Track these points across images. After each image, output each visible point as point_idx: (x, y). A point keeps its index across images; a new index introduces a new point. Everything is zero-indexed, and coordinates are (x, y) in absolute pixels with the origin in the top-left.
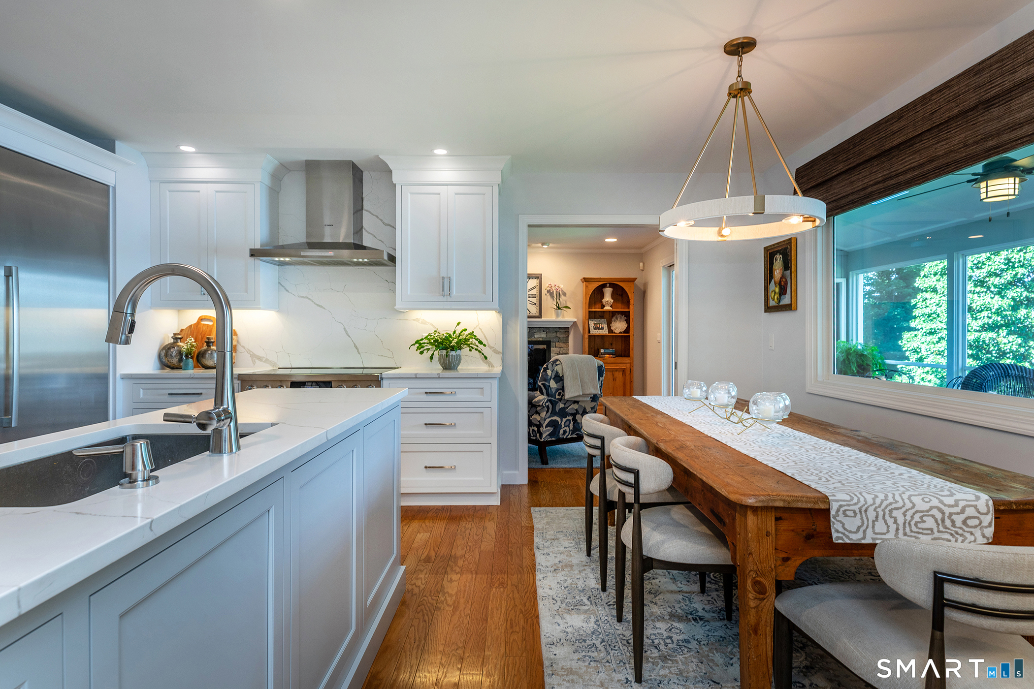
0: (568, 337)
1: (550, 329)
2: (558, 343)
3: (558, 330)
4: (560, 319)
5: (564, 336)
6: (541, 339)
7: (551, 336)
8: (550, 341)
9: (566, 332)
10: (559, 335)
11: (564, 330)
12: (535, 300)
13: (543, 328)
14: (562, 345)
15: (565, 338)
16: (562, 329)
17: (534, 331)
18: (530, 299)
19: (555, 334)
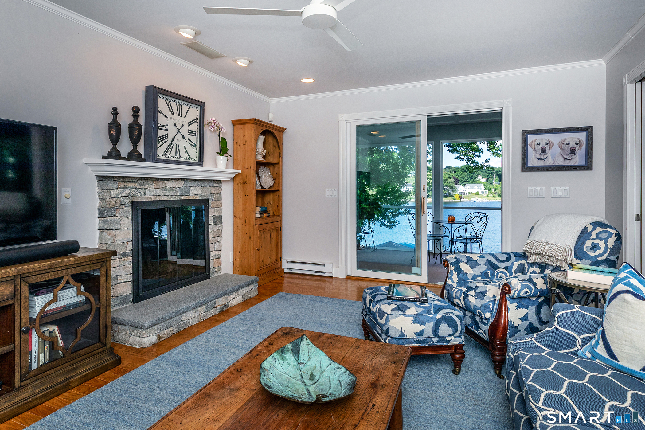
8: (209, 200)
12: (195, 140)
18: (190, 138)
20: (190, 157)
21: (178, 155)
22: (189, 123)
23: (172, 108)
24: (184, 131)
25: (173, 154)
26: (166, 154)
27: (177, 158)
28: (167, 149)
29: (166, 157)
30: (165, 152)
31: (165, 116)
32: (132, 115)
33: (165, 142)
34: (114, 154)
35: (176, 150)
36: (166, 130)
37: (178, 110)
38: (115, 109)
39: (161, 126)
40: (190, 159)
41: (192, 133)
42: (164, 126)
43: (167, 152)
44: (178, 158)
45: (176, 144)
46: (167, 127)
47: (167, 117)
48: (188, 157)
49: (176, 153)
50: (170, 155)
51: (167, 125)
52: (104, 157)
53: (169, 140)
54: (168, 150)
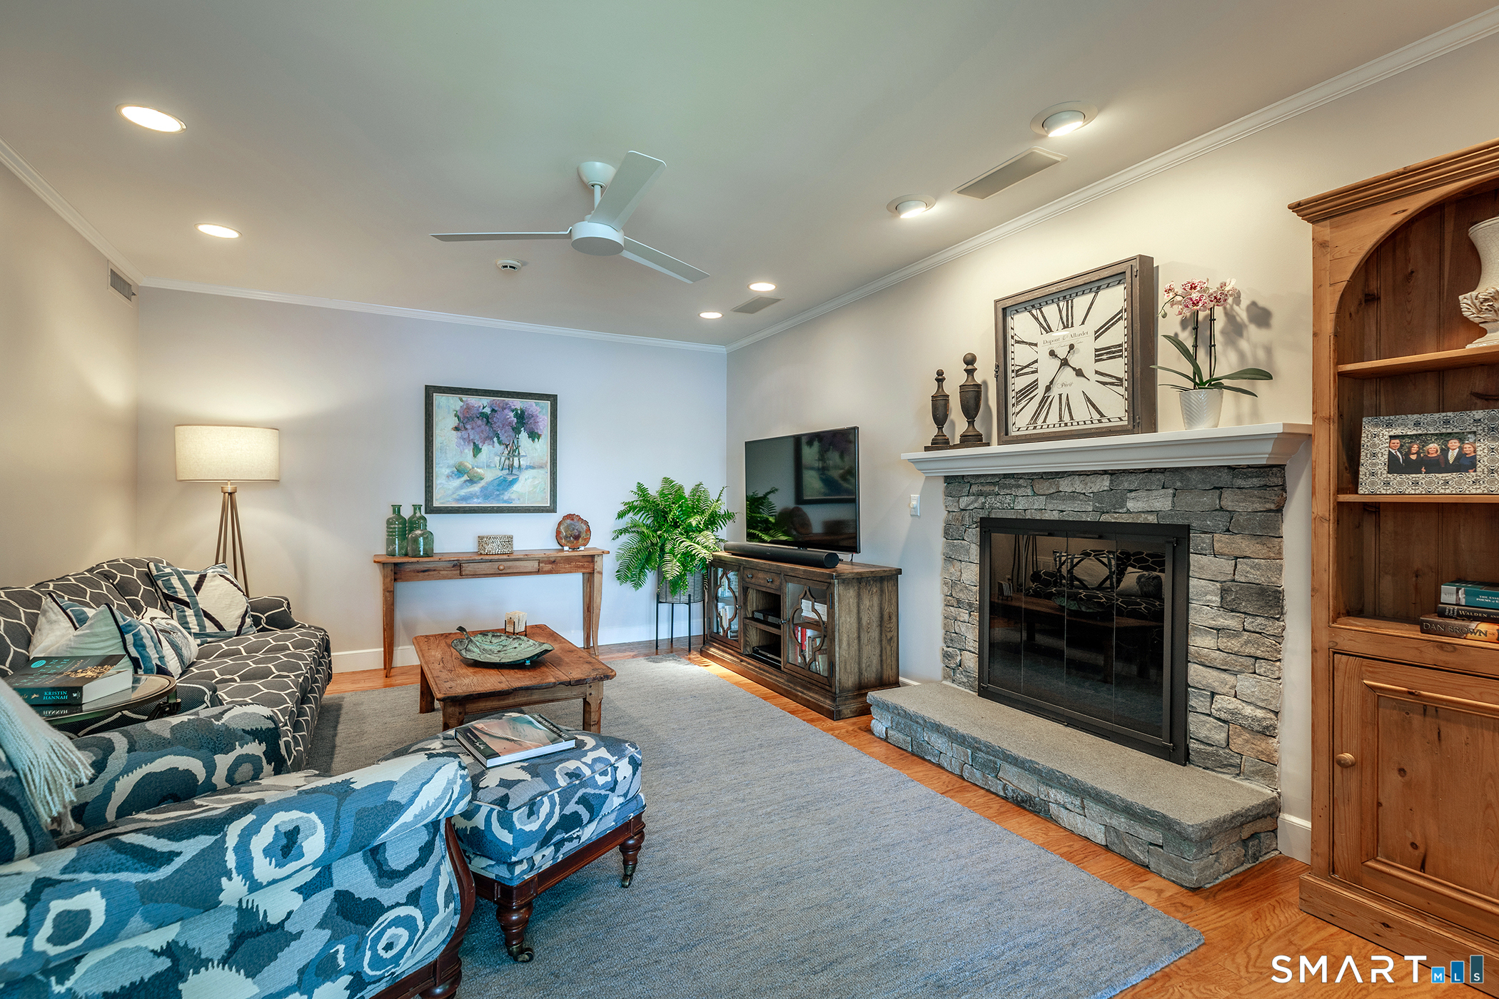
0: (1279, 510)
1: (1194, 476)
2: (1225, 537)
3: (1225, 478)
4: (1203, 429)
5: (1258, 506)
6: (1152, 519)
7: (1198, 503)
8: (1188, 528)
9: (1265, 486)
10: (1229, 501)
11: (1256, 482)
12: (1118, 367)
13: (1163, 471)
14: (1244, 545)
15: (1258, 517)
16: (1246, 477)
17: (1126, 485)
18: (1102, 366)
19: (1209, 500)
20: (1102, 415)
21: (1066, 418)
22: (1096, 332)
23: (1045, 320)
24: (1084, 358)
25: (1053, 418)
26: (1035, 422)
27: (1063, 425)
28: (1037, 411)
29: (1035, 428)
30: (1032, 419)
31: (1030, 344)
32: (965, 370)
33: (1032, 398)
34: (940, 443)
35: (1060, 409)
36: (1033, 372)
37: (1061, 318)
38: (940, 373)
39: (1022, 369)
40: (1104, 420)
41: (1107, 353)
42: (1027, 366)
43: (1037, 417)
44: (1066, 425)
45: (1060, 395)
46: (1035, 366)
47: (1036, 345)
48: (1098, 417)
49: (1060, 415)
50: (1044, 421)
51: (1036, 361)
52: (927, 449)
53: (1040, 391)
54: (1039, 414)
